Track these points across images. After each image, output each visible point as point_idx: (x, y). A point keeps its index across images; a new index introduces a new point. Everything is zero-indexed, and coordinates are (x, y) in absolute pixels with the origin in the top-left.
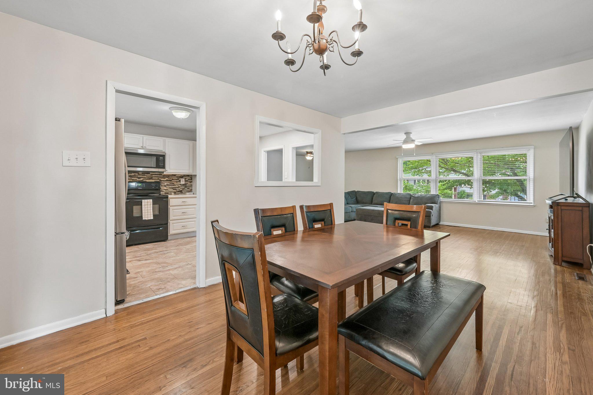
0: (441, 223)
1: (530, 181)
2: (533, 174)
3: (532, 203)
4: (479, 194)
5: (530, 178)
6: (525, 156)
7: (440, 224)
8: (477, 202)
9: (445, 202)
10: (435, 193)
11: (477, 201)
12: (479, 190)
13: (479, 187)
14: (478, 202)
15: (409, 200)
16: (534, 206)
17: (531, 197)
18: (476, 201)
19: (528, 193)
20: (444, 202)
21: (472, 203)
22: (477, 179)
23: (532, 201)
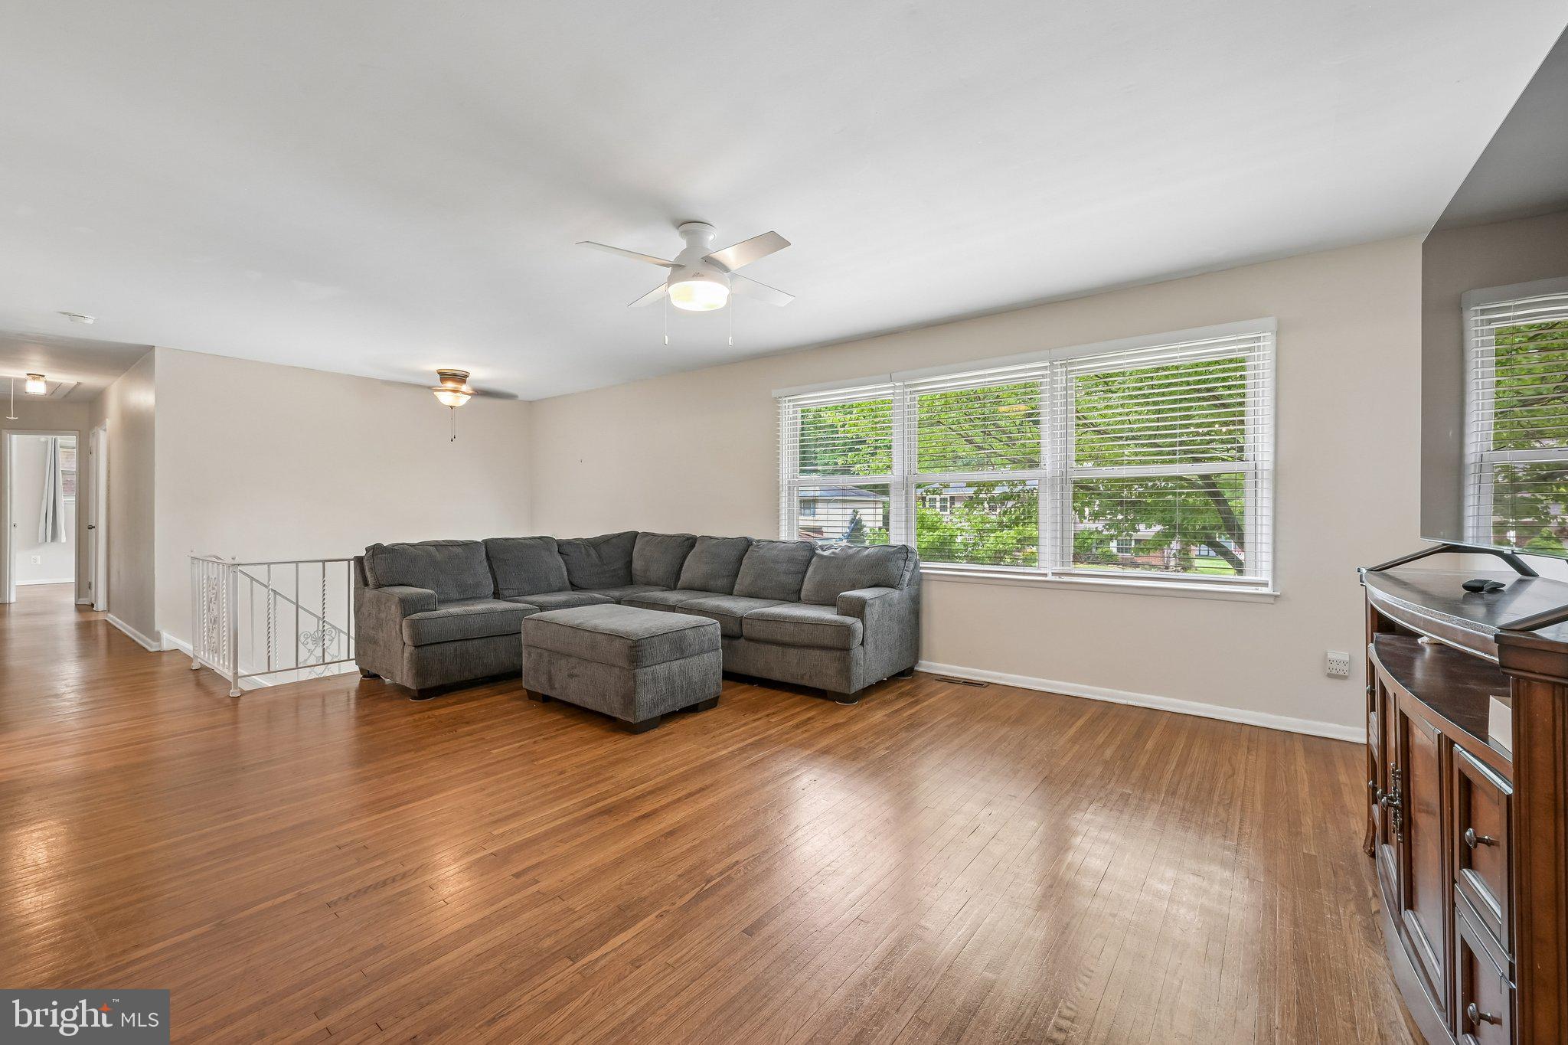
0: (925, 666)
1: (1259, 485)
2: (1271, 449)
3: (1265, 585)
4: (1059, 542)
5: (1259, 467)
6: (1237, 364)
7: (920, 669)
8: (1050, 578)
9: (938, 578)
10: (904, 538)
11: (1053, 574)
12: (1059, 526)
13: (1059, 512)
14: (1057, 579)
15: (804, 569)
16: (1276, 597)
17: (1264, 558)
18: (1049, 572)
19: (1248, 538)
20: (932, 577)
21: (1032, 584)
22: (1053, 478)
23: (1266, 576)
